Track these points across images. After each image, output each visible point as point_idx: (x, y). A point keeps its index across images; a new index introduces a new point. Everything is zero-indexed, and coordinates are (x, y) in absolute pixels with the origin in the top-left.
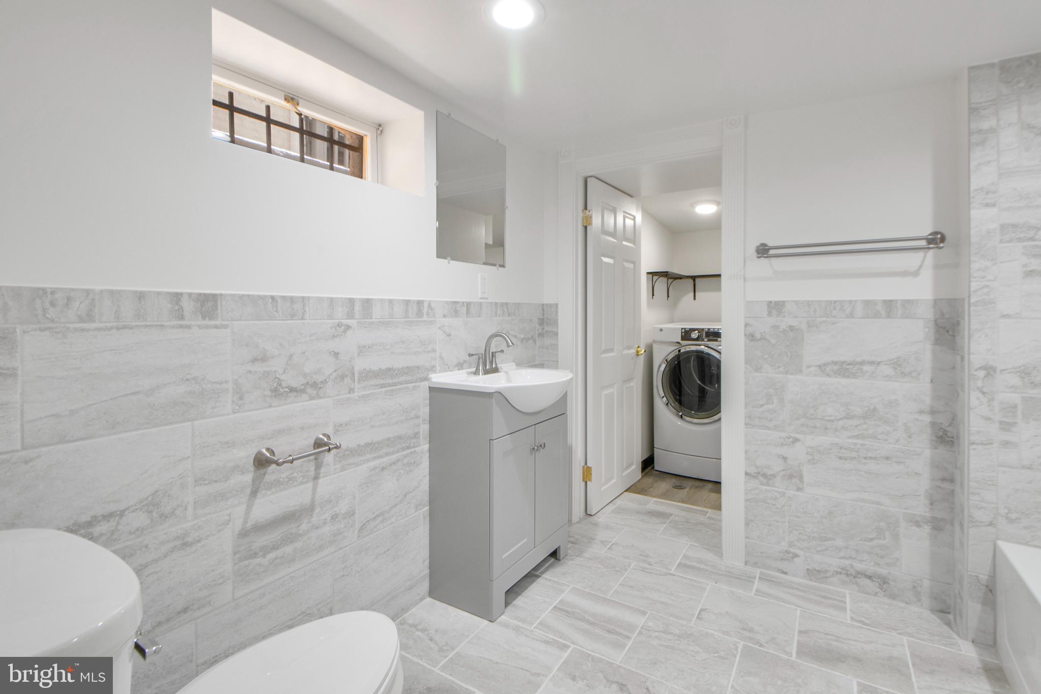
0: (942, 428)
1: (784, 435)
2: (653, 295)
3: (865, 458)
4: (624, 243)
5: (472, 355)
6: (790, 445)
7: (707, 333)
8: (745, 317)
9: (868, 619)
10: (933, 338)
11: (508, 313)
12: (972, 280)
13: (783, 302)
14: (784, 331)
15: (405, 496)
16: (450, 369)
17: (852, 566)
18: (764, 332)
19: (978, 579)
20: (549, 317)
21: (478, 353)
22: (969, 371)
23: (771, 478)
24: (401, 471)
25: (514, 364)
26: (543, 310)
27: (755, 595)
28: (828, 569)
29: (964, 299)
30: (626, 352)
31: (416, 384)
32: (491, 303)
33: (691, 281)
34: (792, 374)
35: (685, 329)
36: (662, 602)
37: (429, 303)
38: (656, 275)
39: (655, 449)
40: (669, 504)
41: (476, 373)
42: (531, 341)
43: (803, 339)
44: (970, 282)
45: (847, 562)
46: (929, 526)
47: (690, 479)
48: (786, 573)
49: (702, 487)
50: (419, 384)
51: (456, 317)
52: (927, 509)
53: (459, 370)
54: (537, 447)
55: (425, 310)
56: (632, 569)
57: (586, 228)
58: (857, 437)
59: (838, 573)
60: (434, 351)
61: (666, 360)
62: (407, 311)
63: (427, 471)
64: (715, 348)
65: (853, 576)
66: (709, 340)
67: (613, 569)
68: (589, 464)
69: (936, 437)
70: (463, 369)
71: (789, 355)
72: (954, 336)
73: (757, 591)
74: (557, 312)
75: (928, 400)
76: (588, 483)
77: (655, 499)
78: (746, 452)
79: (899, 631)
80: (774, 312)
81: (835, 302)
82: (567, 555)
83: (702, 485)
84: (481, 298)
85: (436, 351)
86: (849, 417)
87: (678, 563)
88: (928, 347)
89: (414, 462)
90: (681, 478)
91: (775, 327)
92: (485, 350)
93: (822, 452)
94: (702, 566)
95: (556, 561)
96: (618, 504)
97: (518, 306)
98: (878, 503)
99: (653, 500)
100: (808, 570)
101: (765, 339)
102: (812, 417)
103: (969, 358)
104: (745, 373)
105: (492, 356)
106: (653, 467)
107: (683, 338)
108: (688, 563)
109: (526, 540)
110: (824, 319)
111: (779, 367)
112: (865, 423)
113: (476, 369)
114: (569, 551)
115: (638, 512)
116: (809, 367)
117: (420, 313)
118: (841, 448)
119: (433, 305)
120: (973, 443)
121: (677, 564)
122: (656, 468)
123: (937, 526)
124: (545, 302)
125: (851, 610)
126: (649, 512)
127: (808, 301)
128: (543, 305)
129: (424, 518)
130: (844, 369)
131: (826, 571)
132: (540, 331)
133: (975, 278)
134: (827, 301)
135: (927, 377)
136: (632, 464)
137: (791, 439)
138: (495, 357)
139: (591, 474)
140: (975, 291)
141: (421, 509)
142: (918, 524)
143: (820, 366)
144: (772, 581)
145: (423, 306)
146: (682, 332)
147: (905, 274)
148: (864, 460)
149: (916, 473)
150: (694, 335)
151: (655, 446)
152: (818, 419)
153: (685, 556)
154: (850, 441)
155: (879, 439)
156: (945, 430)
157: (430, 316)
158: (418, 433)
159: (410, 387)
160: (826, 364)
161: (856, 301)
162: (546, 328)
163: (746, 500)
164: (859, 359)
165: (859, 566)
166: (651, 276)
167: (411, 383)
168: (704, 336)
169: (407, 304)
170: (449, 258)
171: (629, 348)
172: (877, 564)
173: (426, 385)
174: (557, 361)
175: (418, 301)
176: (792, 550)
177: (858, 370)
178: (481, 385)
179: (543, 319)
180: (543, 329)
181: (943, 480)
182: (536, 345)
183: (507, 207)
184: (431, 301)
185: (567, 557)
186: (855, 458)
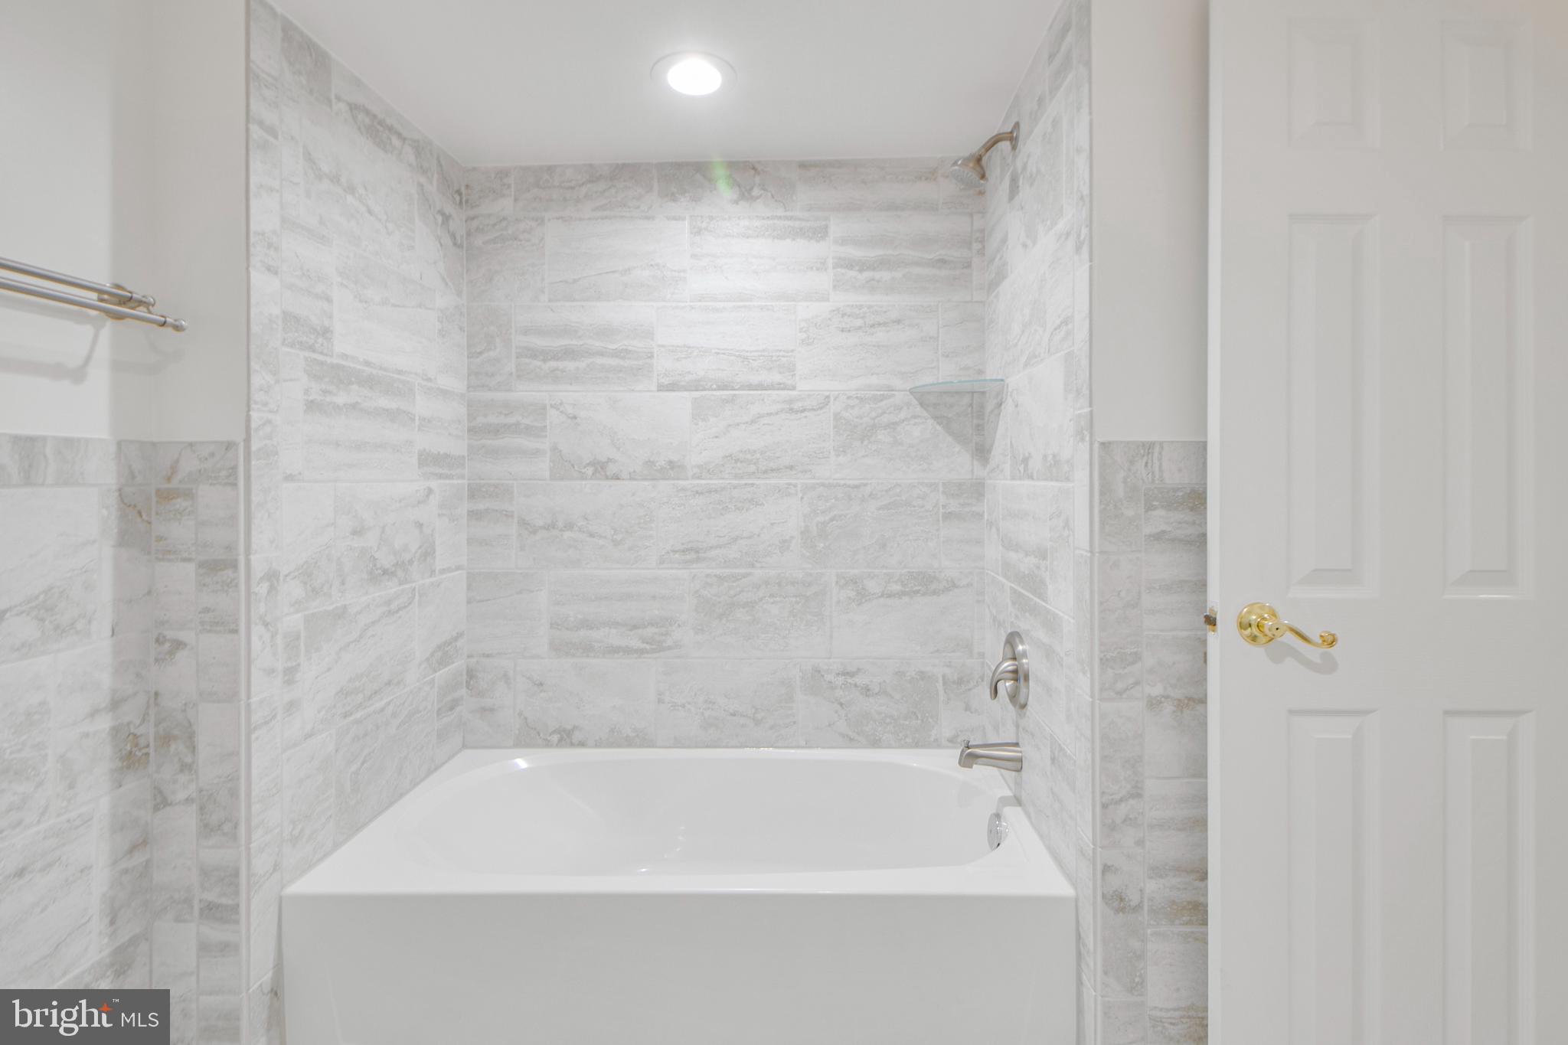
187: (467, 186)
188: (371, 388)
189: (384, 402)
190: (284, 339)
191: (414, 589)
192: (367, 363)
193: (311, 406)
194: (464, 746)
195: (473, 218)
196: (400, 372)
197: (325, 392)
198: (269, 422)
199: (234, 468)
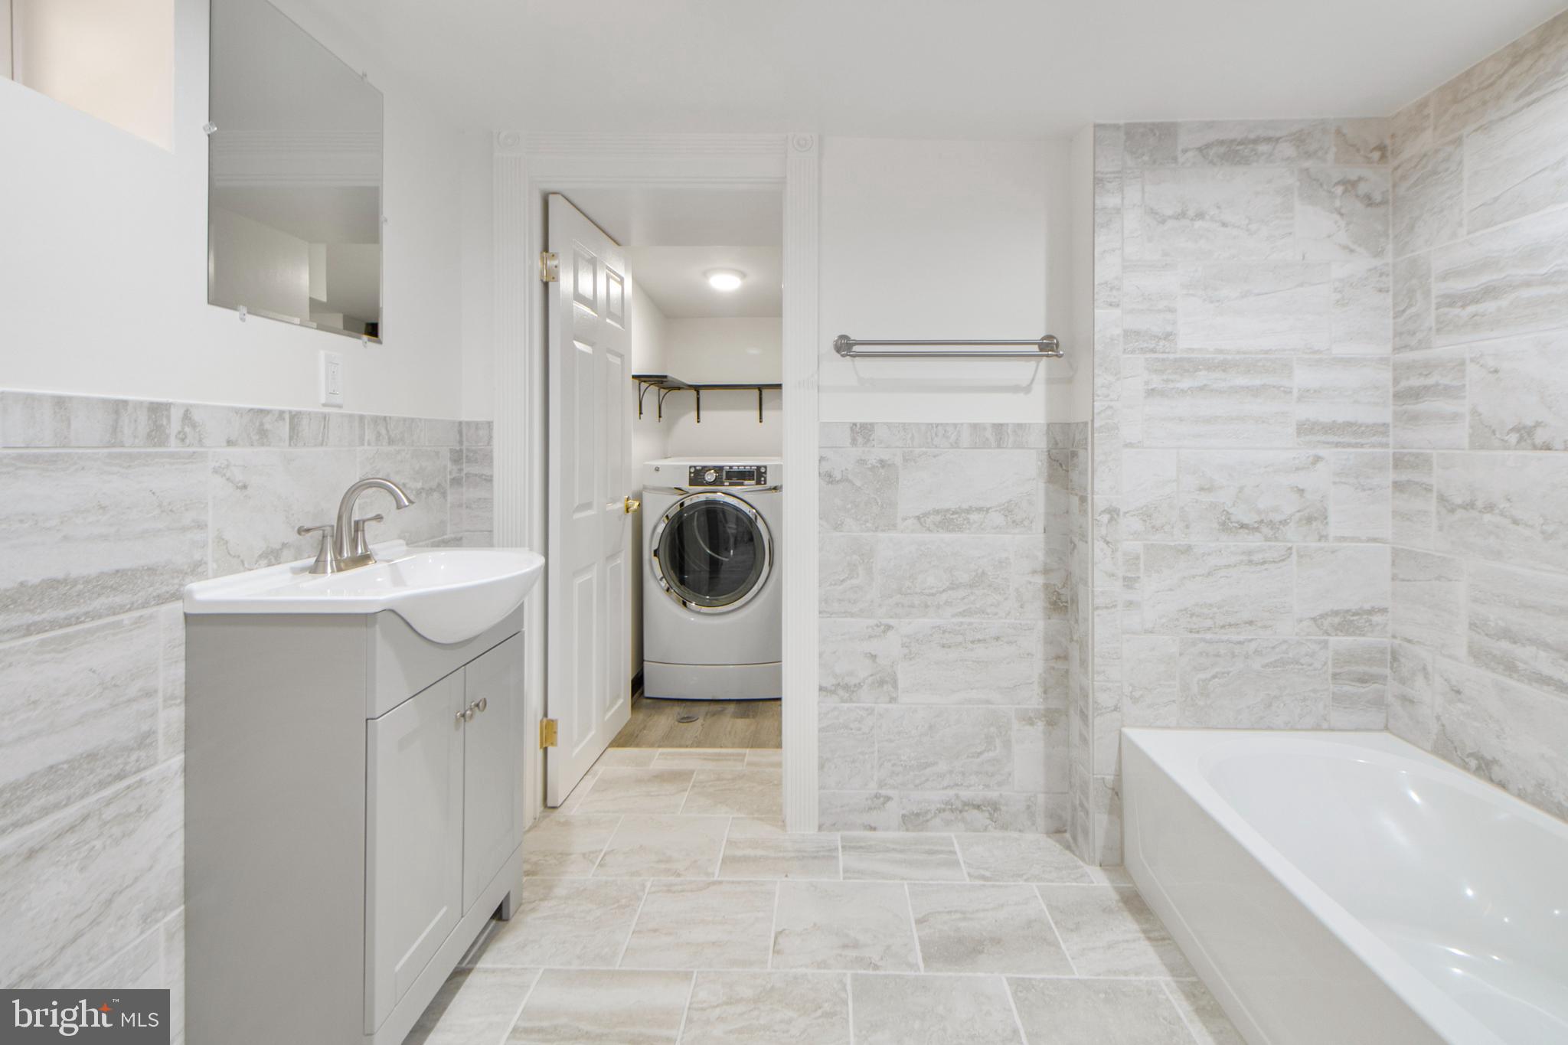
0: (1056, 591)
1: (872, 622)
2: (641, 413)
3: (973, 642)
4: (608, 321)
5: (308, 530)
6: (880, 636)
7: (728, 473)
8: (820, 447)
9: (987, 869)
10: (1046, 474)
11: (389, 438)
12: (1096, 398)
13: (872, 425)
14: (873, 468)
15: (109, 902)
16: (246, 565)
17: (957, 796)
18: (846, 469)
19: (1104, 782)
20: (473, 448)
21: (318, 525)
22: (1093, 516)
23: (855, 689)
24: (95, 843)
25: (402, 542)
26: (460, 433)
27: (844, 879)
28: (929, 808)
29: (1086, 424)
30: (610, 507)
31: (145, 612)
32: (351, 416)
33: (694, 393)
34: (883, 531)
35: (695, 467)
36: (714, 943)
37: (187, 411)
38: (645, 381)
39: (645, 663)
40: (681, 754)
41: (316, 569)
42: (436, 495)
43: (897, 478)
44: (1093, 402)
45: (951, 793)
46: (1042, 721)
47: (699, 704)
48: (873, 829)
49: (721, 712)
50: (155, 609)
51: (263, 445)
52: (1041, 700)
53: (270, 565)
54: (471, 709)
55: (175, 426)
56: (648, 893)
57: (546, 285)
58: (962, 614)
59: (940, 811)
60: (201, 526)
61: (667, 517)
62: (115, 429)
63: (179, 819)
64: (740, 496)
65: (958, 809)
66: (731, 484)
67: (616, 906)
68: (551, 716)
69: (1050, 603)
70: (279, 563)
71: (880, 503)
72: (1068, 471)
73: (846, 871)
74: (490, 438)
75: (1040, 555)
76: (550, 749)
77: (661, 750)
78: (821, 655)
79: (1025, 877)
80: (860, 440)
81: (937, 425)
82: (521, 904)
83: (720, 709)
84: (324, 405)
85: (206, 525)
86: (954, 586)
87: (721, 858)
88: (1041, 485)
89: (139, 810)
90: (688, 703)
91: (862, 462)
92: (340, 518)
93: (922, 641)
94: (760, 852)
95: (501, 923)
96: (600, 773)
97: (410, 423)
98: (988, 702)
99: (658, 754)
100: (904, 816)
101: (847, 480)
102: (909, 591)
103: (1093, 499)
104: (820, 533)
105: (356, 531)
106: (643, 693)
107: (693, 482)
108: (739, 853)
109: (444, 909)
110: (924, 449)
111: (866, 521)
112: (972, 593)
113: (317, 561)
114: (526, 894)
115: (639, 781)
116: (904, 519)
117: (157, 434)
118: (944, 632)
119: (196, 416)
120: (1097, 608)
121: (720, 861)
122: (647, 694)
123: (1052, 719)
124: (464, 418)
125: (965, 862)
126: (656, 777)
127: (905, 424)
128: (460, 423)
129: (170, 937)
130: (949, 520)
131: (927, 812)
132: (455, 475)
133: (1098, 396)
134: (928, 424)
135: (1039, 525)
136: (618, 697)
137: (882, 627)
138: (363, 530)
139: (555, 733)
140: (1099, 413)
141: (157, 921)
142: (1031, 722)
143: (918, 518)
144: (861, 847)
145: (169, 418)
146: (690, 473)
147: (1016, 389)
148: (971, 645)
149: (1028, 654)
150: (710, 476)
151: (646, 658)
152: (916, 593)
153: (731, 843)
154: (954, 620)
155: (988, 614)
156: (1059, 594)
157: (187, 441)
158: (151, 733)
159: (126, 622)
160: (926, 515)
161: (962, 424)
162: (467, 469)
163: (820, 730)
164: (965, 506)
165: (966, 794)
166: (637, 381)
167: (130, 610)
168: (724, 477)
169: (117, 412)
170: (244, 310)
171: (614, 501)
172: (987, 786)
173: (178, 608)
174: (491, 531)
175: (152, 403)
176: (883, 792)
177: (965, 520)
178: (329, 597)
179: (461, 450)
180: (460, 470)
181: (1058, 658)
182: (446, 500)
183: (386, 221)
184: (191, 405)
185: (522, 908)
186: (960, 643)
187: (1393, 136)
188: (1224, 371)
189: (1241, 381)
190: (1125, 350)
191: (1290, 548)
192: (1221, 351)
193: (1151, 392)
194: (1386, 728)
195: (1396, 169)
196: (1267, 352)
197: (1167, 381)
198: (1110, 407)
199: (1086, 439)
